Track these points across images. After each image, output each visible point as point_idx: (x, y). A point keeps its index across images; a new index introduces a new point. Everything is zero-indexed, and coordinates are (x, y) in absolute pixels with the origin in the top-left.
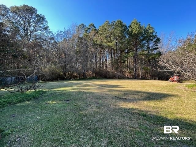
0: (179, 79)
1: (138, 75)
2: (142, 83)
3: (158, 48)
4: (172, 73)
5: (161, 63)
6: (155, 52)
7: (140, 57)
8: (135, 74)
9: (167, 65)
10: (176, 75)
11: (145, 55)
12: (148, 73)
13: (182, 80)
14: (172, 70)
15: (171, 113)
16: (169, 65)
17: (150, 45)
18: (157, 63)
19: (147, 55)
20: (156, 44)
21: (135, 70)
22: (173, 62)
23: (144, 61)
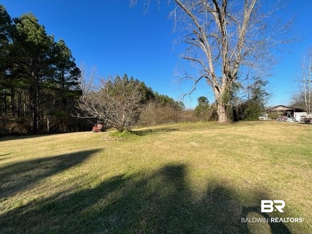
0: (103, 127)
1: (43, 125)
2: (49, 141)
3: (77, 83)
4: (95, 121)
5: (82, 107)
6: (73, 88)
7: (46, 91)
8: (35, 124)
9: (89, 109)
10: (100, 123)
11: (56, 90)
12: (62, 121)
13: (106, 129)
14: (95, 116)
15: (95, 178)
16: (92, 109)
17: (65, 76)
18: (76, 105)
19: (60, 91)
20: (75, 77)
21: (35, 117)
22: (97, 106)
23: (54, 101)
